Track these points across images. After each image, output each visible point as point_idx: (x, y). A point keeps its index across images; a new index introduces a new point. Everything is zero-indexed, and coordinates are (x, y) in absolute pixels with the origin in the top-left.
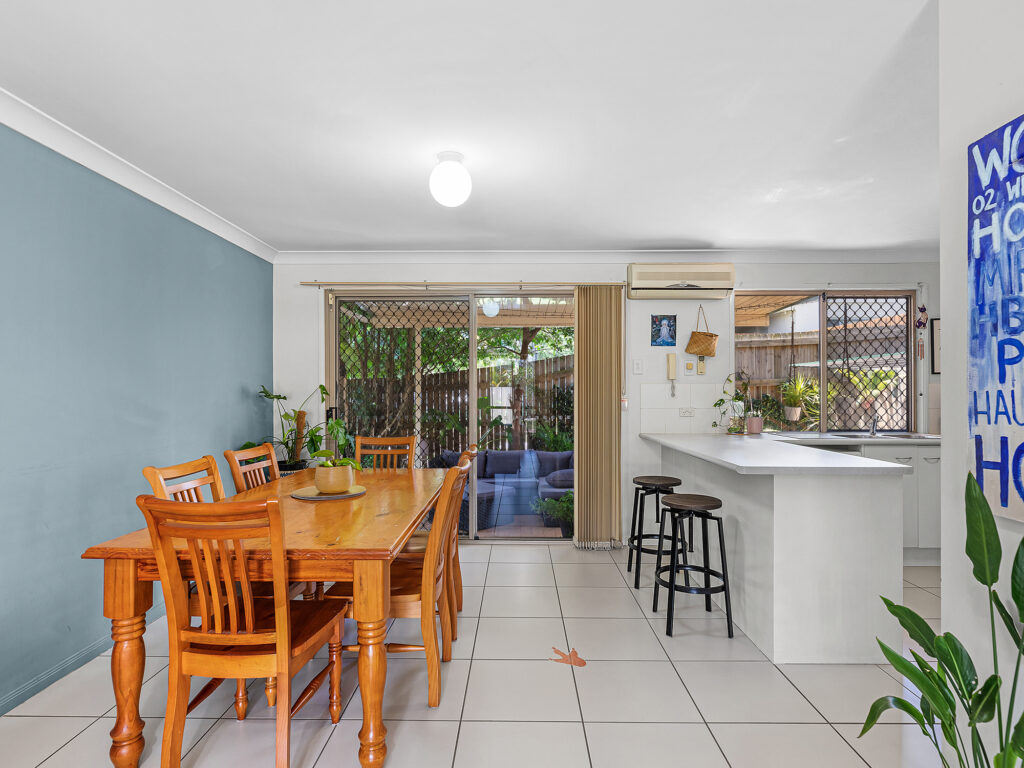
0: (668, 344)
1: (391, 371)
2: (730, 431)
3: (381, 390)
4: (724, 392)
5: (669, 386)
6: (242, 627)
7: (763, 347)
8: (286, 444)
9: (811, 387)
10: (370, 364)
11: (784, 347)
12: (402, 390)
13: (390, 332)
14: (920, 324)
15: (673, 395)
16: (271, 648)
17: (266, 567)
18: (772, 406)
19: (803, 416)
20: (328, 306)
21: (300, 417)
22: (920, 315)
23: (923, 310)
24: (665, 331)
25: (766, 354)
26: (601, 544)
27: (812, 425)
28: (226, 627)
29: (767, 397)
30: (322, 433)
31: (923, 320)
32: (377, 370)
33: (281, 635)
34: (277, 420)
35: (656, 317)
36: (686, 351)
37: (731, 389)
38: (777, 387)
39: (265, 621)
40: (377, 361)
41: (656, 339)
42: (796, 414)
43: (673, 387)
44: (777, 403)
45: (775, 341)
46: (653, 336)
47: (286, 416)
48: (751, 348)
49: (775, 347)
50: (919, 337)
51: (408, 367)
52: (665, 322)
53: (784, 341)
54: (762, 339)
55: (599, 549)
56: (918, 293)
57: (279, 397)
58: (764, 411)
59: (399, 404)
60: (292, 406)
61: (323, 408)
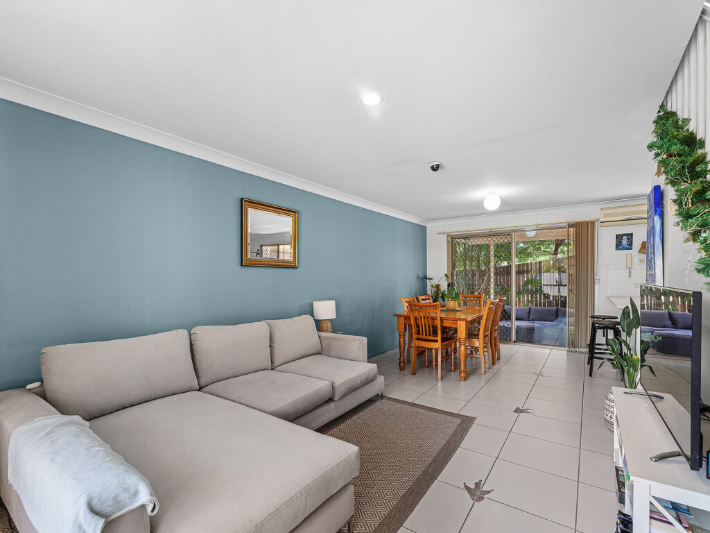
0: (627, 249)
1: (478, 266)
3: (473, 275)
5: (627, 271)
6: (430, 335)
8: (432, 297)
10: (467, 262)
12: (484, 275)
13: (478, 246)
15: (630, 276)
16: (437, 341)
17: (435, 322)
20: (448, 241)
21: (438, 286)
24: (625, 242)
26: (581, 350)
28: (426, 335)
30: (446, 293)
32: (471, 265)
33: (439, 338)
34: (429, 287)
35: (619, 235)
36: (639, 252)
39: (435, 334)
40: (471, 260)
41: (619, 246)
43: (630, 272)
46: (616, 245)
47: (432, 286)
51: (487, 263)
52: (625, 237)
55: (580, 352)
57: (430, 279)
59: (483, 281)
60: (435, 282)
61: (446, 283)
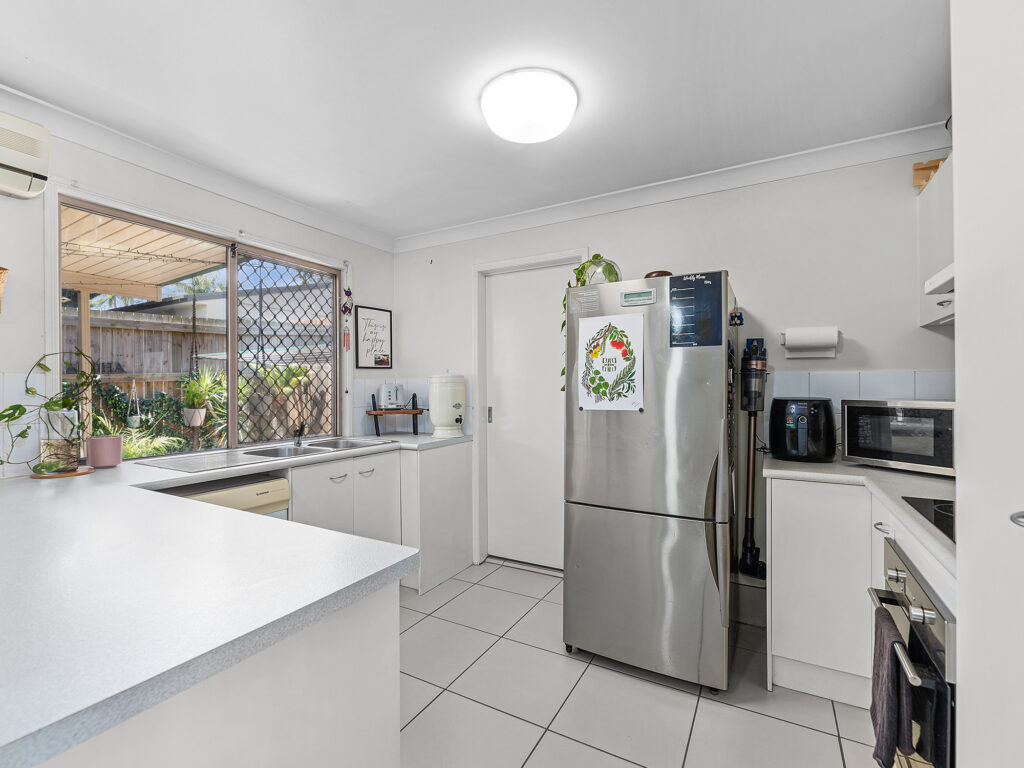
2: (38, 472)
4: (27, 391)
7: (156, 332)
9: (220, 383)
11: (183, 334)
14: (346, 310)
18: (169, 407)
19: (208, 417)
22: (345, 299)
23: (348, 293)
25: (161, 340)
27: (220, 428)
29: (163, 395)
31: (348, 305)
37: (52, 384)
38: (178, 383)
42: (199, 417)
44: (177, 403)
45: (174, 326)
48: (138, 331)
49: (174, 333)
50: (345, 324)
53: (185, 327)
54: (155, 321)
56: (343, 274)
58: (158, 414)
